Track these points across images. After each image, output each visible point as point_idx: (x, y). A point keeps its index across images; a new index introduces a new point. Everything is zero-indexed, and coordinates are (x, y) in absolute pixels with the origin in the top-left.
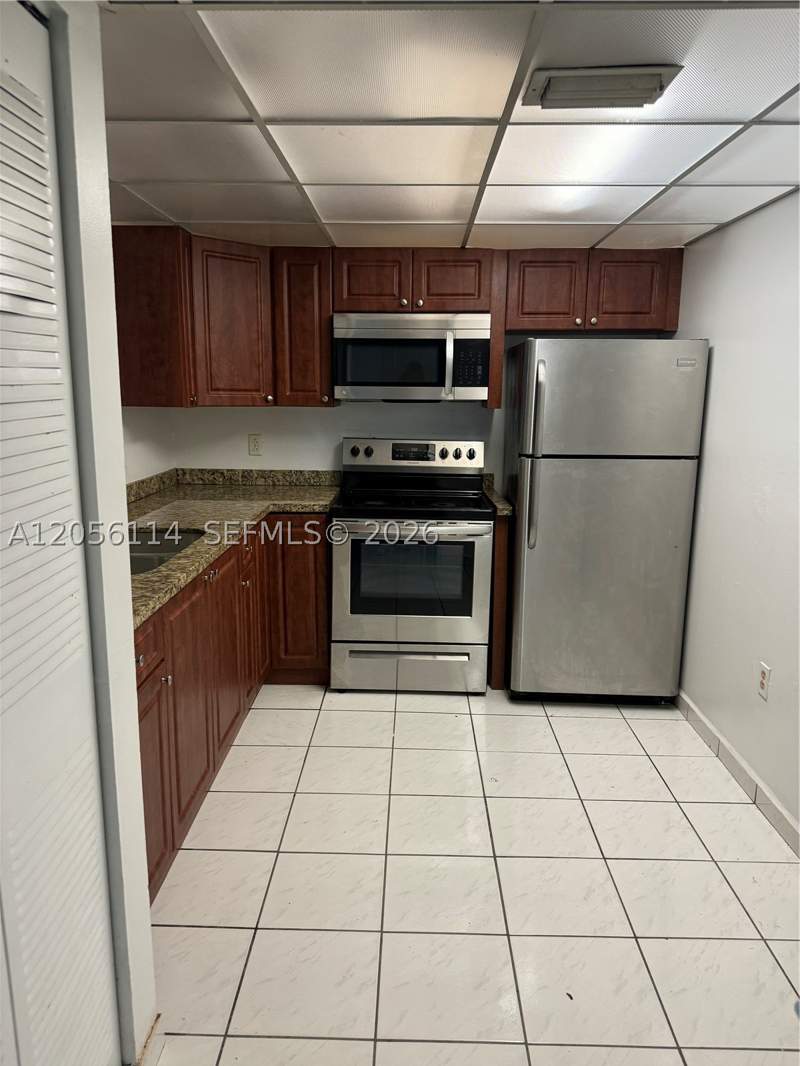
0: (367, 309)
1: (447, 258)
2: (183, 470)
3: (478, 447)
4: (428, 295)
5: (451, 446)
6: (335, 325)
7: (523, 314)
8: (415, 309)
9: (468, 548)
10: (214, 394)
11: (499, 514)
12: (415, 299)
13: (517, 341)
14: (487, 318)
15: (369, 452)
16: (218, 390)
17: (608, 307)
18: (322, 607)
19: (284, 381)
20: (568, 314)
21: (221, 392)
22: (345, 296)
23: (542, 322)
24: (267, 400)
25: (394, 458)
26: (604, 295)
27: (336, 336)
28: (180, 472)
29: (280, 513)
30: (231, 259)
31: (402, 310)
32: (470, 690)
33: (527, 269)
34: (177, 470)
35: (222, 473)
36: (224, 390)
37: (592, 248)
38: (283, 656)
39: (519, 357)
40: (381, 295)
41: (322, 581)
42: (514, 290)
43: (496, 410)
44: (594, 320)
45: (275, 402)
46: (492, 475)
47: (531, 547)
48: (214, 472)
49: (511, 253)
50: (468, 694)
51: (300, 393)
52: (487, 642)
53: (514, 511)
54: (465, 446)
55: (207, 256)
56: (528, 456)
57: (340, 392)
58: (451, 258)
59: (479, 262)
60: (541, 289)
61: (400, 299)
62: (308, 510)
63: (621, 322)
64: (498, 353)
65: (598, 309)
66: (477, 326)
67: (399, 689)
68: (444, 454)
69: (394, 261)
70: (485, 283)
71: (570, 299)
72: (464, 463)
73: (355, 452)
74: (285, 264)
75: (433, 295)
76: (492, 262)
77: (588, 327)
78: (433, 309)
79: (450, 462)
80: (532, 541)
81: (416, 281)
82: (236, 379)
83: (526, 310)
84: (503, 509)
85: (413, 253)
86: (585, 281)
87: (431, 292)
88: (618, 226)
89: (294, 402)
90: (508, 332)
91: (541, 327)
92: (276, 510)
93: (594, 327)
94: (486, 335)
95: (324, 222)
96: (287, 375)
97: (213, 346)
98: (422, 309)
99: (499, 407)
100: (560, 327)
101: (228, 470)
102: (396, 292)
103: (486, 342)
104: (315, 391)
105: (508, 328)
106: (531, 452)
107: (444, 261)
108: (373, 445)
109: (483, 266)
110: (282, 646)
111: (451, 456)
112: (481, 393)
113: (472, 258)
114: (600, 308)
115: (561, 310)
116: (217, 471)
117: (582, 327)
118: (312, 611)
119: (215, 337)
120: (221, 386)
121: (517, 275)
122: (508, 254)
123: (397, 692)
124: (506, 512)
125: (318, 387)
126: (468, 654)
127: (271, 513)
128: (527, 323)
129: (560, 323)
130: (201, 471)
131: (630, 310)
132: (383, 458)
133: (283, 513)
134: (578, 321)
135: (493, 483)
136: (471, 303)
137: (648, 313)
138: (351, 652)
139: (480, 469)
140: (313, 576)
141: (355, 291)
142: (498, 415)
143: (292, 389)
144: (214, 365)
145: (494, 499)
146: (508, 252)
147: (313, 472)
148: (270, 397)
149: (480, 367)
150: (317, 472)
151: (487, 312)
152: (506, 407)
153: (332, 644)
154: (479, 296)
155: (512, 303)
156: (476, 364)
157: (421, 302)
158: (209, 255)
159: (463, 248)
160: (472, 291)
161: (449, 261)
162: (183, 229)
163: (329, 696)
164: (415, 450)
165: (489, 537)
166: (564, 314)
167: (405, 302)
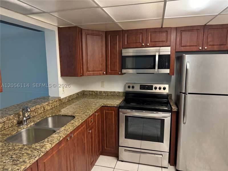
0: (132, 47)
1: (157, 31)
2: (85, 91)
3: (167, 86)
4: (151, 42)
5: (158, 86)
6: (123, 52)
7: (181, 46)
8: (147, 46)
9: (162, 121)
10: (88, 72)
11: (173, 110)
12: (147, 44)
13: (179, 54)
14: (169, 48)
15: (133, 87)
16: (90, 71)
17: (211, 43)
18: (117, 135)
19: (109, 68)
20: (197, 46)
21: (91, 72)
22: (126, 44)
23: (188, 49)
24: (104, 73)
25: (140, 89)
26: (209, 40)
27: (123, 55)
28: (84, 91)
29: (105, 106)
30: (94, 35)
31: (142, 47)
32: (163, 166)
33: (183, 33)
34: (83, 91)
35: (94, 92)
36: (91, 71)
37: (205, 25)
38: (106, 148)
39: (180, 59)
40: (136, 43)
41: (117, 127)
42: (178, 39)
43: (173, 76)
44: (206, 48)
45: (106, 74)
46: (171, 95)
47: (184, 123)
48: (92, 91)
49: (177, 28)
50: (162, 167)
51: (113, 71)
52: (169, 152)
53: (178, 109)
54: (162, 86)
55: (86, 34)
56: (183, 93)
57: (124, 71)
58: (158, 31)
59: (167, 31)
60: (187, 39)
61: (142, 44)
62: (113, 106)
63: (216, 48)
64: (173, 58)
65: (207, 44)
66: (166, 51)
67: (140, 163)
68: (156, 88)
69: (140, 33)
70: (169, 37)
71: (197, 41)
72: (162, 91)
73: (129, 87)
74: (109, 36)
75: (152, 42)
76: (171, 31)
77: (204, 50)
78: (152, 46)
79: (158, 91)
80: (185, 121)
81: (147, 38)
82: (95, 68)
83: (182, 45)
84: (174, 108)
85: (146, 30)
86: (202, 36)
87: (152, 41)
88: (217, 15)
89: (111, 74)
90: (176, 52)
91: (187, 50)
92: (104, 105)
93: (206, 50)
94: (169, 53)
95: (116, 22)
96: (110, 67)
97: (88, 60)
98: (149, 46)
99: (174, 75)
100: (194, 50)
101: (96, 91)
102: (141, 41)
103: (169, 55)
104: (117, 71)
105: (176, 51)
106: (184, 92)
107: (156, 32)
108: (134, 85)
109: (168, 32)
110: (105, 145)
111: (158, 89)
112: (167, 71)
113: (165, 30)
114: (208, 44)
115: (195, 45)
116: (93, 91)
117: (201, 50)
118: (114, 135)
119: (89, 57)
120: (91, 70)
121: (179, 35)
122: (176, 29)
123: (139, 164)
124: (175, 110)
125: (118, 70)
126: (162, 155)
127: (103, 106)
128: (183, 49)
129: (194, 49)
130: (89, 91)
131: (219, 44)
132: (137, 89)
133: (106, 106)
134: (200, 48)
135: (171, 97)
136: (164, 44)
137: (225, 45)
138: (125, 150)
139: (167, 93)
140: (114, 125)
141: (129, 42)
142: (173, 77)
143: (111, 70)
144: (88, 65)
145: (171, 104)
146: (176, 27)
147: (118, 92)
148: (105, 73)
149: (167, 63)
150: (119, 92)
151: (170, 46)
152: (176, 75)
153: (119, 147)
154: (167, 42)
155: (178, 43)
156: (166, 62)
157: (148, 44)
158: (87, 34)
159: (162, 27)
160: (165, 40)
161: (157, 32)
162: (79, 27)
163: (118, 162)
164: (147, 87)
165: (170, 118)
166: (195, 46)
167: (143, 44)
